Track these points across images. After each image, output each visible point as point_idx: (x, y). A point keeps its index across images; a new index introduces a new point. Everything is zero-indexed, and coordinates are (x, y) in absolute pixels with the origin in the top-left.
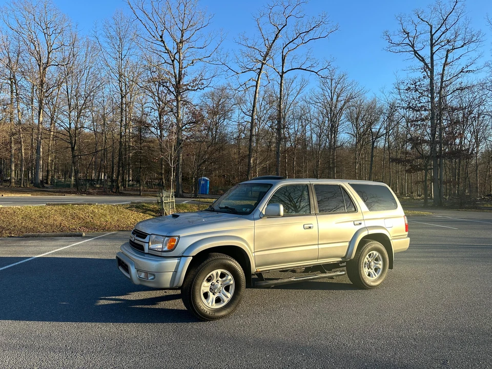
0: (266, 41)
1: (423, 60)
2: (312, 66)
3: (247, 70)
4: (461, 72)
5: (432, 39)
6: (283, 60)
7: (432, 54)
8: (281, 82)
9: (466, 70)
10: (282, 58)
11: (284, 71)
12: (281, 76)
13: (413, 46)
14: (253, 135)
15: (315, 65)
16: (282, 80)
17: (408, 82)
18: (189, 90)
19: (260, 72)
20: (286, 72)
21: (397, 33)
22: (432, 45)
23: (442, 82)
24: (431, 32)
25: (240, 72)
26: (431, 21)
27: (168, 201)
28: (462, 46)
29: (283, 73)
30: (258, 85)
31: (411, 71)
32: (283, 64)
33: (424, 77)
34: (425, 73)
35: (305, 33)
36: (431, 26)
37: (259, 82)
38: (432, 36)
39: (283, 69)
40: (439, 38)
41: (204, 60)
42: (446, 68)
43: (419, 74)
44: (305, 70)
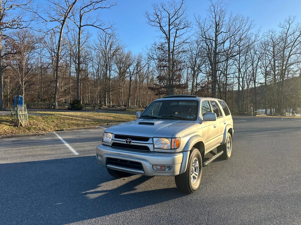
0: (67, 2)
1: (165, 33)
2: (100, 25)
3: (54, 20)
4: (183, 42)
5: (169, 22)
6: (81, 18)
7: (169, 30)
8: (80, 32)
9: (186, 41)
10: (80, 16)
11: (82, 25)
12: (80, 28)
13: (160, 23)
14: (59, 66)
15: (102, 25)
16: (80, 31)
17: (158, 44)
18: (10, 28)
19: (64, 23)
20: (83, 26)
21: (152, 14)
22: (169, 25)
23: (174, 47)
24: (169, 18)
25: (48, 20)
26: (169, 11)
27: (21, 114)
28: (183, 28)
29: (81, 26)
30: (62, 32)
31: (160, 38)
32: (81, 20)
33: (165, 43)
34: (167, 40)
35: (96, 3)
36: (169, 14)
37: (63, 30)
38: (169, 20)
39: (80, 24)
40: (173, 22)
41: (21, 6)
42: (176, 39)
43: (164, 41)
44: (96, 27)
